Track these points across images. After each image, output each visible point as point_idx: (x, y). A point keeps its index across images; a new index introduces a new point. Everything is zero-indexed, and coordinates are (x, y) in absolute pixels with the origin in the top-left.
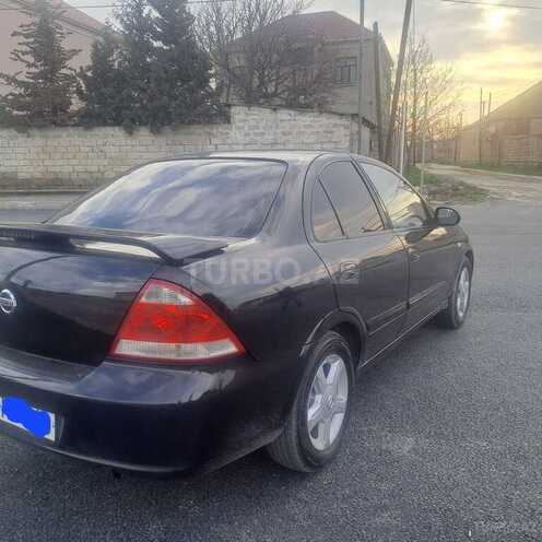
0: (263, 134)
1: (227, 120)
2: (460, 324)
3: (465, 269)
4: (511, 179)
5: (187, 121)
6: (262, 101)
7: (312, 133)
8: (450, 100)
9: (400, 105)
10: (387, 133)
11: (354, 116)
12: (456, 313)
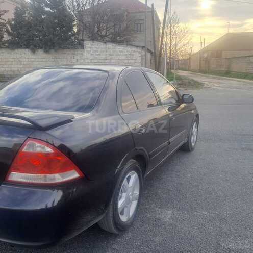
0: (99, 54)
1: (82, 47)
2: (193, 149)
3: (195, 123)
4: (214, 78)
5: (62, 47)
6: (99, 38)
7: (123, 55)
8: (187, 41)
9: (164, 43)
10: (158, 56)
11: (143, 47)
12: (191, 144)
